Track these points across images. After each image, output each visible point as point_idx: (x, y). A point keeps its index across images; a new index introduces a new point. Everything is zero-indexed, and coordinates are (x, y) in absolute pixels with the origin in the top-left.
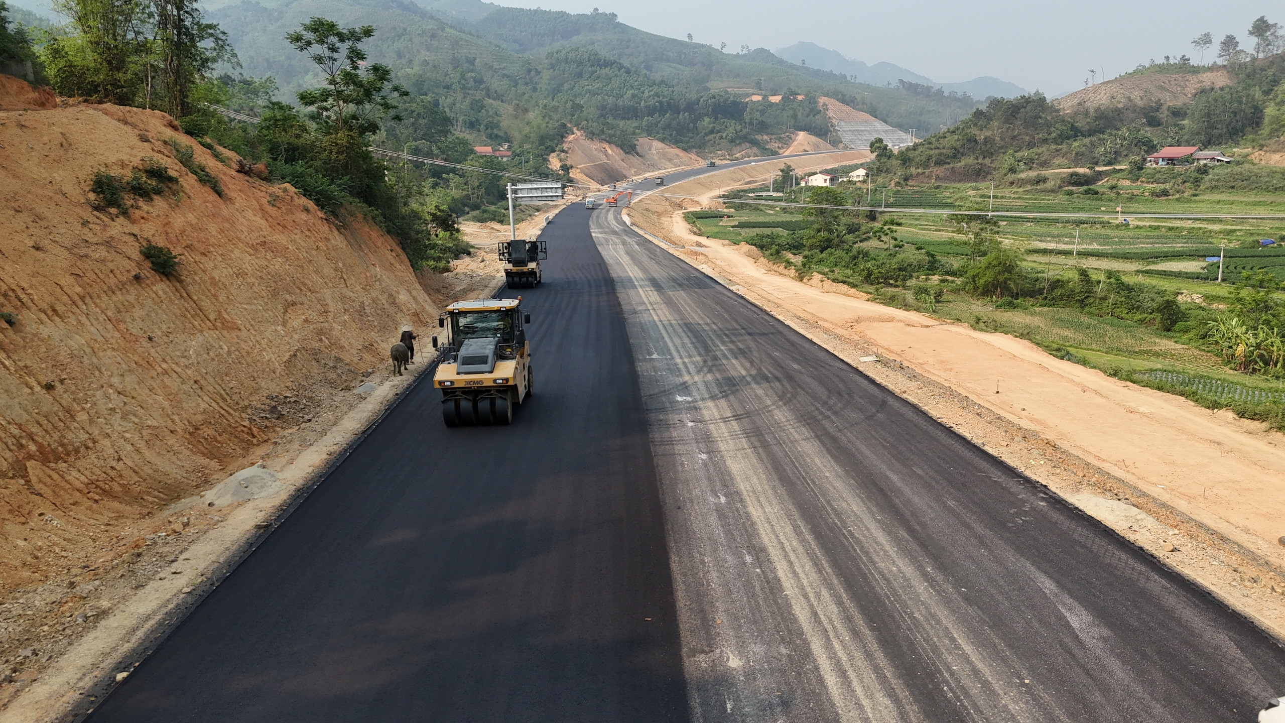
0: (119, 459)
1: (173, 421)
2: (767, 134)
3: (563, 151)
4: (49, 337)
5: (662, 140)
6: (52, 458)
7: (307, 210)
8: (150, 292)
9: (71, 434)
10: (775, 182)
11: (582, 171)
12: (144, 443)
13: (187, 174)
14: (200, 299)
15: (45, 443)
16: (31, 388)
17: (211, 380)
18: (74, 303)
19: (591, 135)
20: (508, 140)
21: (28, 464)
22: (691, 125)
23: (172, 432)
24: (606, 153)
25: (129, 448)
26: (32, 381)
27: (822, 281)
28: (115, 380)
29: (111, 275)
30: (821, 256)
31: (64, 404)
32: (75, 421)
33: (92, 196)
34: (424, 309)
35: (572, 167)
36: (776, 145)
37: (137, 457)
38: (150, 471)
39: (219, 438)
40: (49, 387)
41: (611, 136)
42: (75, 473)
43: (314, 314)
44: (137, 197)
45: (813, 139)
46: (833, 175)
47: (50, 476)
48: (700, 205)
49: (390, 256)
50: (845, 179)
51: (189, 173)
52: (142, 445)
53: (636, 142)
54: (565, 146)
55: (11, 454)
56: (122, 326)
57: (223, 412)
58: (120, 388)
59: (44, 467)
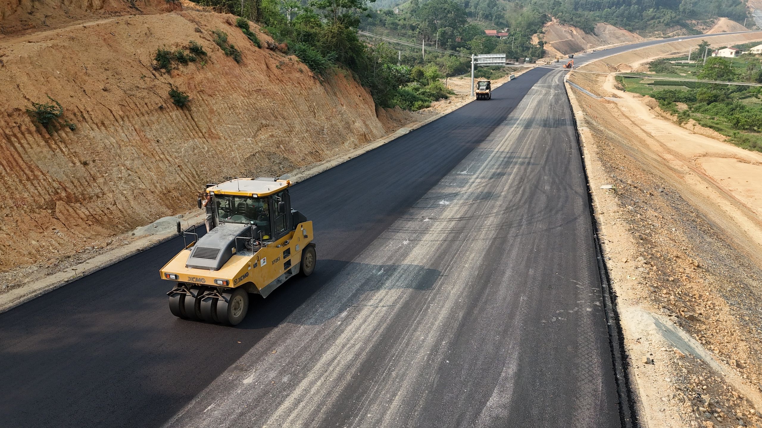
0: (115, 204)
1: (156, 187)
2: (695, 19)
3: (542, 32)
4: (94, 137)
5: (615, 25)
6: (73, 200)
7: (301, 71)
8: (167, 116)
9: (90, 189)
10: (693, 54)
11: (553, 45)
12: (133, 197)
13: (218, 50)
14: (198, 121)
15: (72, 193)
16: (74, 164)
17: (189, 165)
18: (117, 120)
19: (563, 22)
20: (508, 25)
21: (57, 202)
22: (638, 14)
23: (152, 192)
24: (571, 34)
25: (123, 199)
26: (76, 160)
27: (694, 125)
28: (128, 163)
29: (145, 106)
30: (706, 108)
31: (92, 173)
32: (95, 182)
33: (155, 62)
34: (371, 132)
35: (546, 43)
36: (702, 27)
37: (125, 204)
38: (130, 212)
39: (180, 198)
40: (85, 164)
41: (577, 22)
42: (83, 210)
43: (280, 132)
44: (179, 63)
45: (732, 23)
46: (739, 50)
47: (68, 210)
48: (632, 69)
49: (357, 99)
50: (746, 53)
51: (220, 50)
52: (131, 198)
53: (595, 26)
54: (544, 30)
55: (49, 197)
56: (142, 134)
57: (189, 184)
58: (129, 166)
59: (66, 205)
